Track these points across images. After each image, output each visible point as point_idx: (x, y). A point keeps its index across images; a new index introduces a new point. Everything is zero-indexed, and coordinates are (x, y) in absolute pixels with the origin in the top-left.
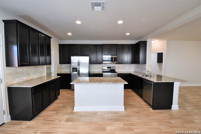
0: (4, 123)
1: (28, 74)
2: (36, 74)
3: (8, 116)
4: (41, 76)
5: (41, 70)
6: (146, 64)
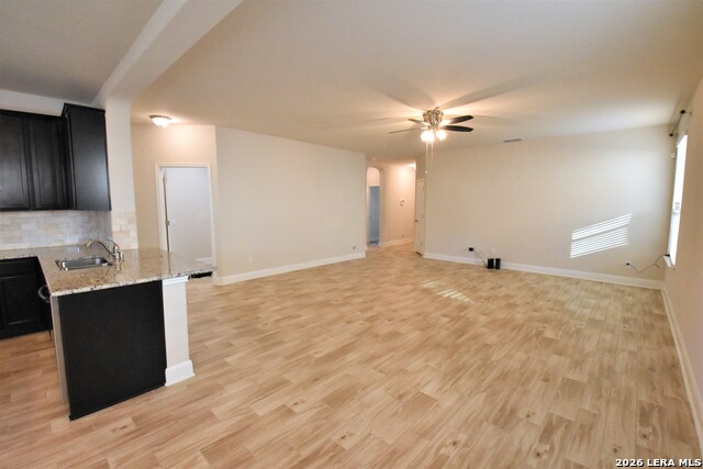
6: (110, 209)
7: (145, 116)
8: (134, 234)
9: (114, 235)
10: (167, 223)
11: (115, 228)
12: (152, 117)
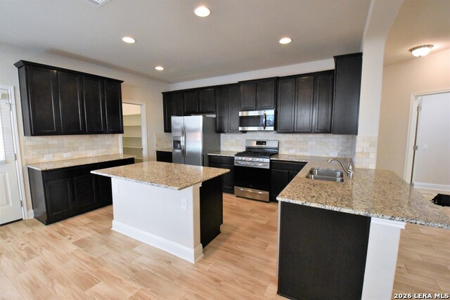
0: (22, 219)
1: (75, 149)
2: (94, 149)
3: (28, 210)
4: (107, 154)
5: (108, 143)
6: (357, 134)
7: (404, 51)
8: (373, 156)
9: (356, 155)
10: (415, 148)
11: (358, 149)
12: (411, 50)
